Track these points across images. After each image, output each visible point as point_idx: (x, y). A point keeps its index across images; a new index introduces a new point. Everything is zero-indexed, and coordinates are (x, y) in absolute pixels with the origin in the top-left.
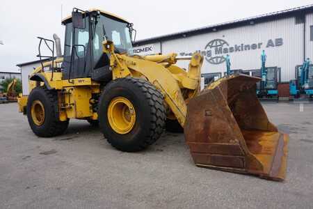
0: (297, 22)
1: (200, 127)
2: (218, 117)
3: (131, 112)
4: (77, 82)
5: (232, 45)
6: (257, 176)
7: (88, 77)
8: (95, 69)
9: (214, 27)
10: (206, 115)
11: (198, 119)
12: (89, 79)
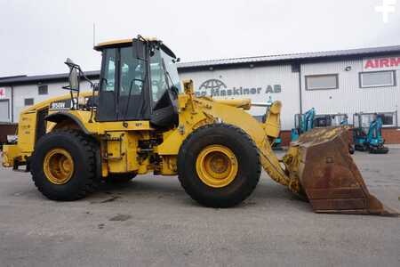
0: (294, 70)
1: (321, 174)
2: (340, 164)
3: (232, 161)
4: (133, 125)
5: (230, 87)
6: (378, 214)
7: (145, 120)
8: (154, 110)
9: (211, 66)
10: (327, 162)
11: (319, 166)
12: (147, 123)
